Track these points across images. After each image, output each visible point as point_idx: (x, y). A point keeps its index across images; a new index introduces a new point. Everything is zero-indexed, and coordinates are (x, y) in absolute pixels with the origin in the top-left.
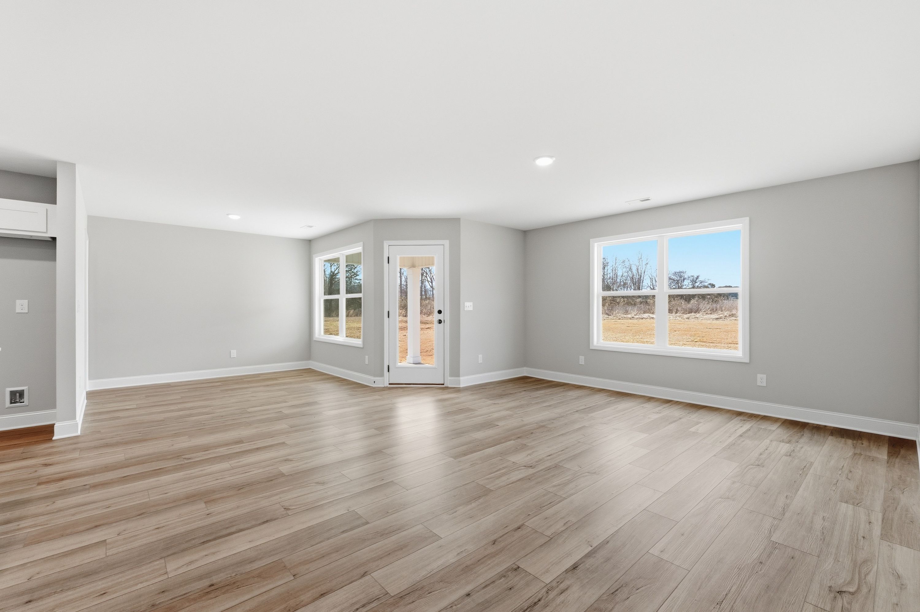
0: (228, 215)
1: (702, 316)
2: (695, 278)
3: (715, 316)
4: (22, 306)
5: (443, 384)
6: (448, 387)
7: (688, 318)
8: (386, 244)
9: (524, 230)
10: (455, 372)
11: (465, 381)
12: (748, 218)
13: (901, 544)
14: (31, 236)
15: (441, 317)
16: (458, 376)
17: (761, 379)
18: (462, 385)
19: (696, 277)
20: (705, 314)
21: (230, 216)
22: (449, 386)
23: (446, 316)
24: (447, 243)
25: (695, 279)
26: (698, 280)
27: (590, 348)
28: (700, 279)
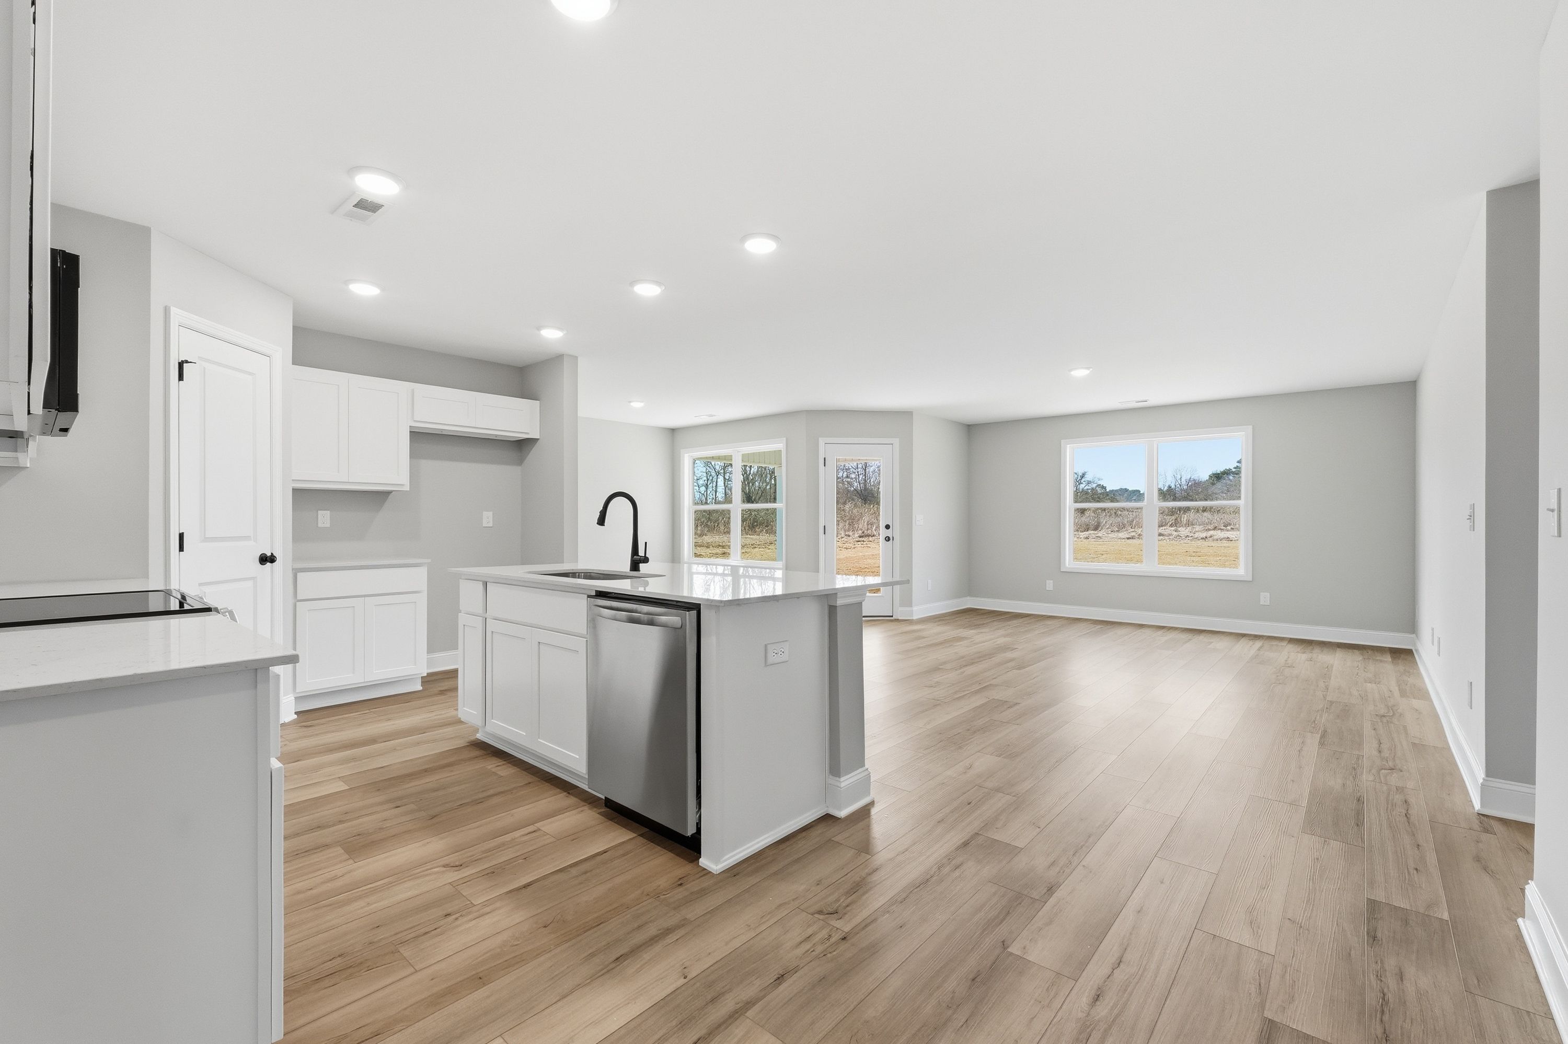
0: (630, 402)
1: (1107, 535)
2: (1079, 476)
3: (1123, 535)
4: (488, 519)
5: (892, 616)
6: (898, 620)
7: (1087, 538)
8: (822, 441)
9: (968, 424)
10: (907, 601)
11: (919, 611)
12: (1251, 427)
13: (1414, 698)
14: (496, 436)
15: (889, 533)
16: (910, 605)
17: (1265, 598)
18: (915, 617)
19: (1081, 474)
20: (1110, 532)
21: (632, 404)
22: (900, 618)
23: (896, 532)
24: (896, 441)
25: (1079, 478)
26: (1083, 480)
27: (1062, 570)
28: (1088, 477)
